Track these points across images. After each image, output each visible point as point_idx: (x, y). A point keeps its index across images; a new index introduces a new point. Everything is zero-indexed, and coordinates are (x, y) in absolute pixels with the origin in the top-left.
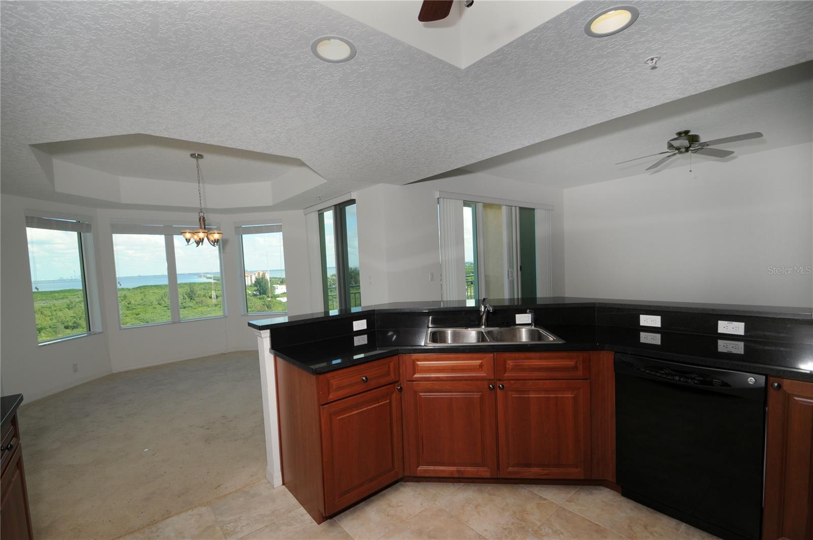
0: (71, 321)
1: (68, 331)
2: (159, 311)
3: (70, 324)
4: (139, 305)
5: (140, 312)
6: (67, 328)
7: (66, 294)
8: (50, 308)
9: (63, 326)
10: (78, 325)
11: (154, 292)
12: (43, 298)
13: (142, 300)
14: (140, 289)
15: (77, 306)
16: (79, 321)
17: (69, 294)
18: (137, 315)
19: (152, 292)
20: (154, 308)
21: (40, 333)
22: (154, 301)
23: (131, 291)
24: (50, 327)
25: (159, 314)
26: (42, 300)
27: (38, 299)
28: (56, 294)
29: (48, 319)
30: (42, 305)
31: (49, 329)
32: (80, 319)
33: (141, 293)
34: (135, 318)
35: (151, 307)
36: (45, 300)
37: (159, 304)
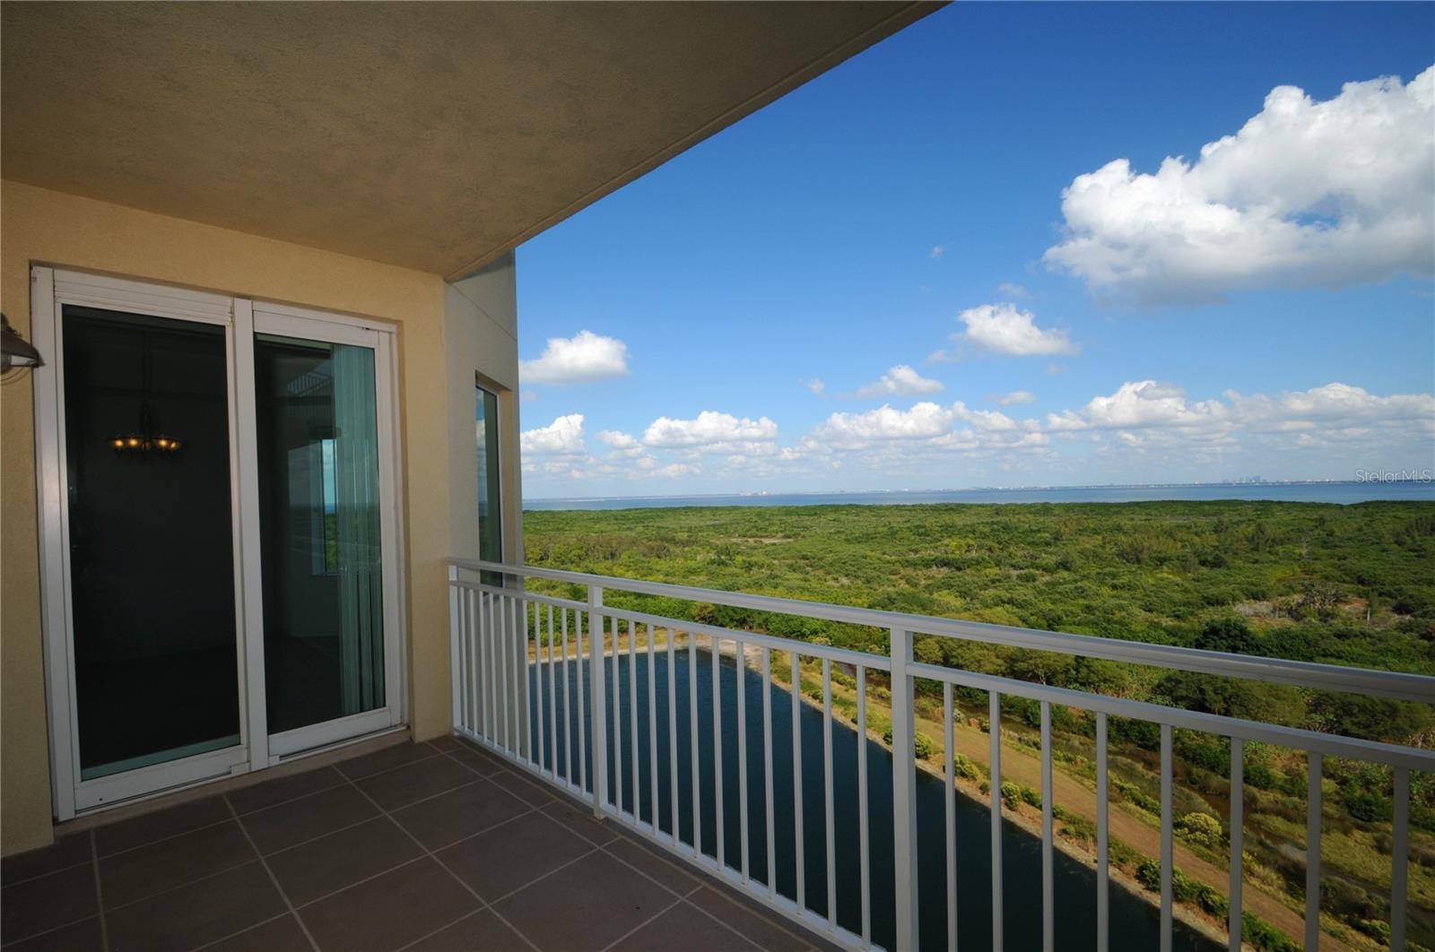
0: (1211, 554)
1: (1204, 570)
2: (1393, 558)
3: (1210, 558)
4: (1350, 539)
5: (1350, 554)
6: (1203, 563)
7: (1222, 508)
8: (1189, 528)
9: (1197, 561)
10: (1222, 562)
11: (1395, 517)
12: (1187, 511)
13: (1360, 529)
14: (1366, 508)
15: (1230, 530)
16: (1223, 556)
17: (1226, 508)
18: (1340, 559)
19: (1392, 514)
20: (1383, 551)
21: (1161, 565)
22: (1387, 536)
23: (1345, 509)
24: (1178, 559)
25: (1393, 564)
26: (1184, 514)
27: (1179, 512)
28: (1207, 507)
29: (1179, 545)
30: (1181, 522)
31: (1176, 562)
32: (1226, 552)
33: (1365, 515)
34: (1333, 566)
35: (1378, 547)
36: (1187, 515)
37: (1396, 542)
